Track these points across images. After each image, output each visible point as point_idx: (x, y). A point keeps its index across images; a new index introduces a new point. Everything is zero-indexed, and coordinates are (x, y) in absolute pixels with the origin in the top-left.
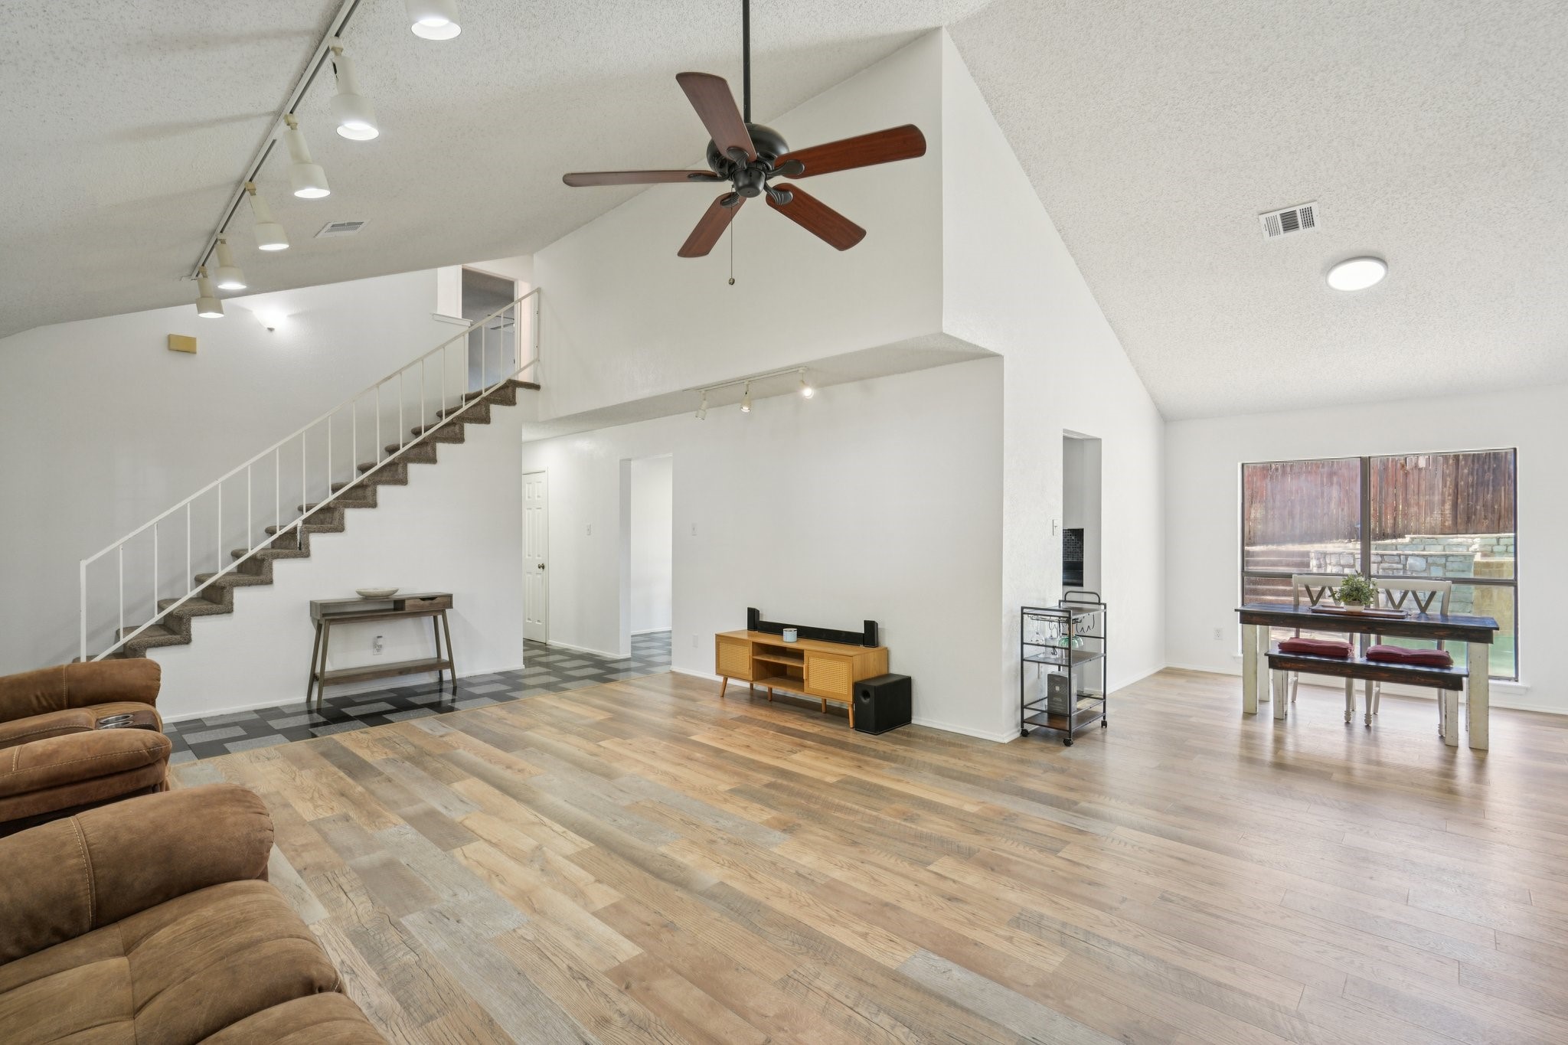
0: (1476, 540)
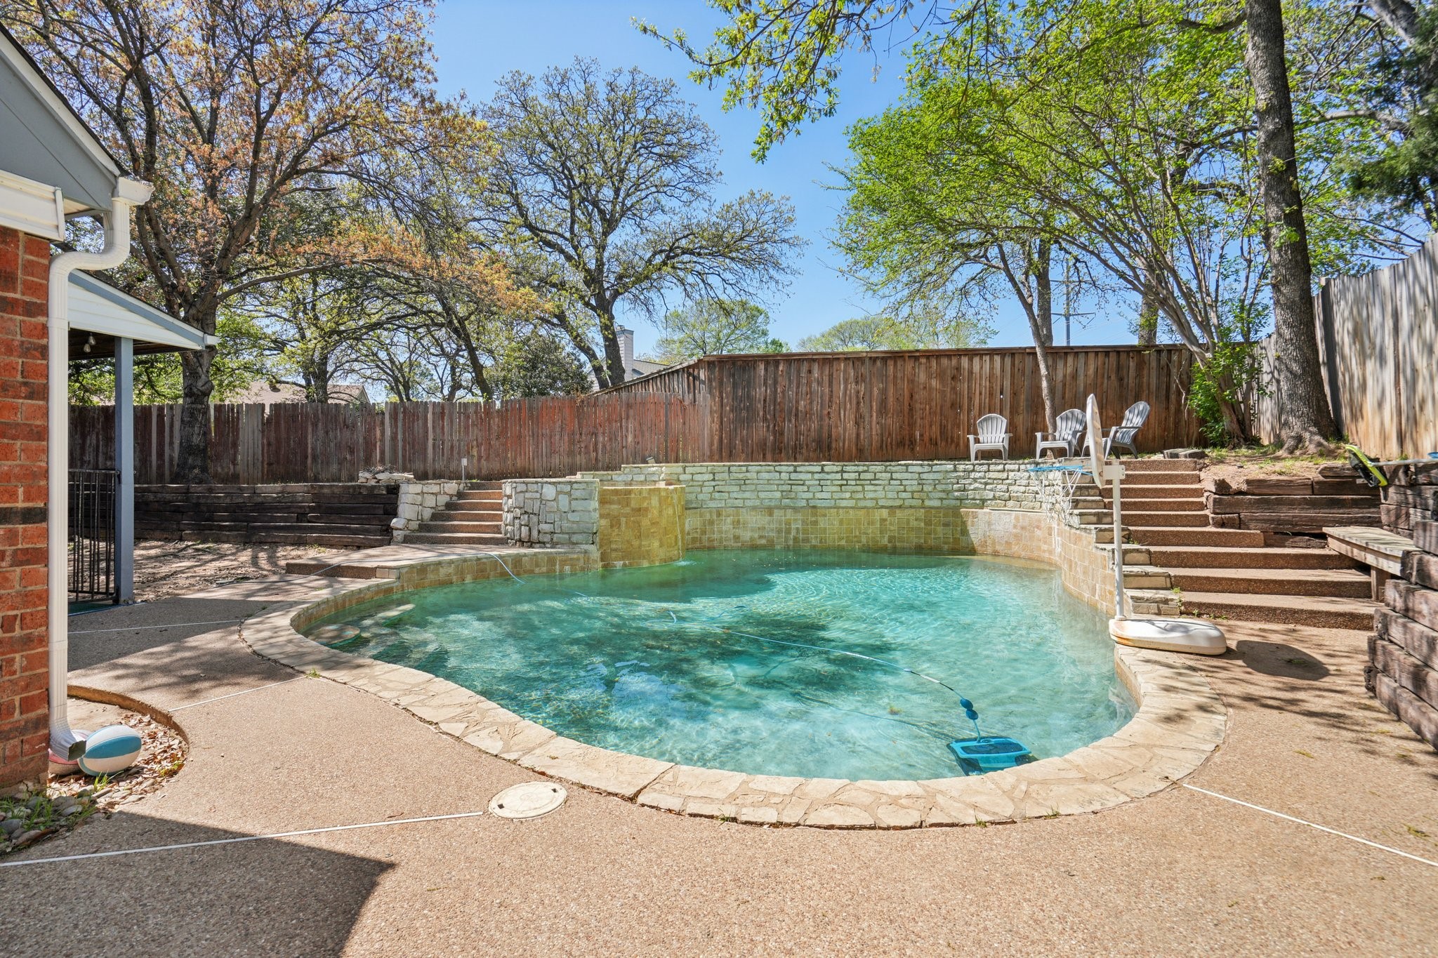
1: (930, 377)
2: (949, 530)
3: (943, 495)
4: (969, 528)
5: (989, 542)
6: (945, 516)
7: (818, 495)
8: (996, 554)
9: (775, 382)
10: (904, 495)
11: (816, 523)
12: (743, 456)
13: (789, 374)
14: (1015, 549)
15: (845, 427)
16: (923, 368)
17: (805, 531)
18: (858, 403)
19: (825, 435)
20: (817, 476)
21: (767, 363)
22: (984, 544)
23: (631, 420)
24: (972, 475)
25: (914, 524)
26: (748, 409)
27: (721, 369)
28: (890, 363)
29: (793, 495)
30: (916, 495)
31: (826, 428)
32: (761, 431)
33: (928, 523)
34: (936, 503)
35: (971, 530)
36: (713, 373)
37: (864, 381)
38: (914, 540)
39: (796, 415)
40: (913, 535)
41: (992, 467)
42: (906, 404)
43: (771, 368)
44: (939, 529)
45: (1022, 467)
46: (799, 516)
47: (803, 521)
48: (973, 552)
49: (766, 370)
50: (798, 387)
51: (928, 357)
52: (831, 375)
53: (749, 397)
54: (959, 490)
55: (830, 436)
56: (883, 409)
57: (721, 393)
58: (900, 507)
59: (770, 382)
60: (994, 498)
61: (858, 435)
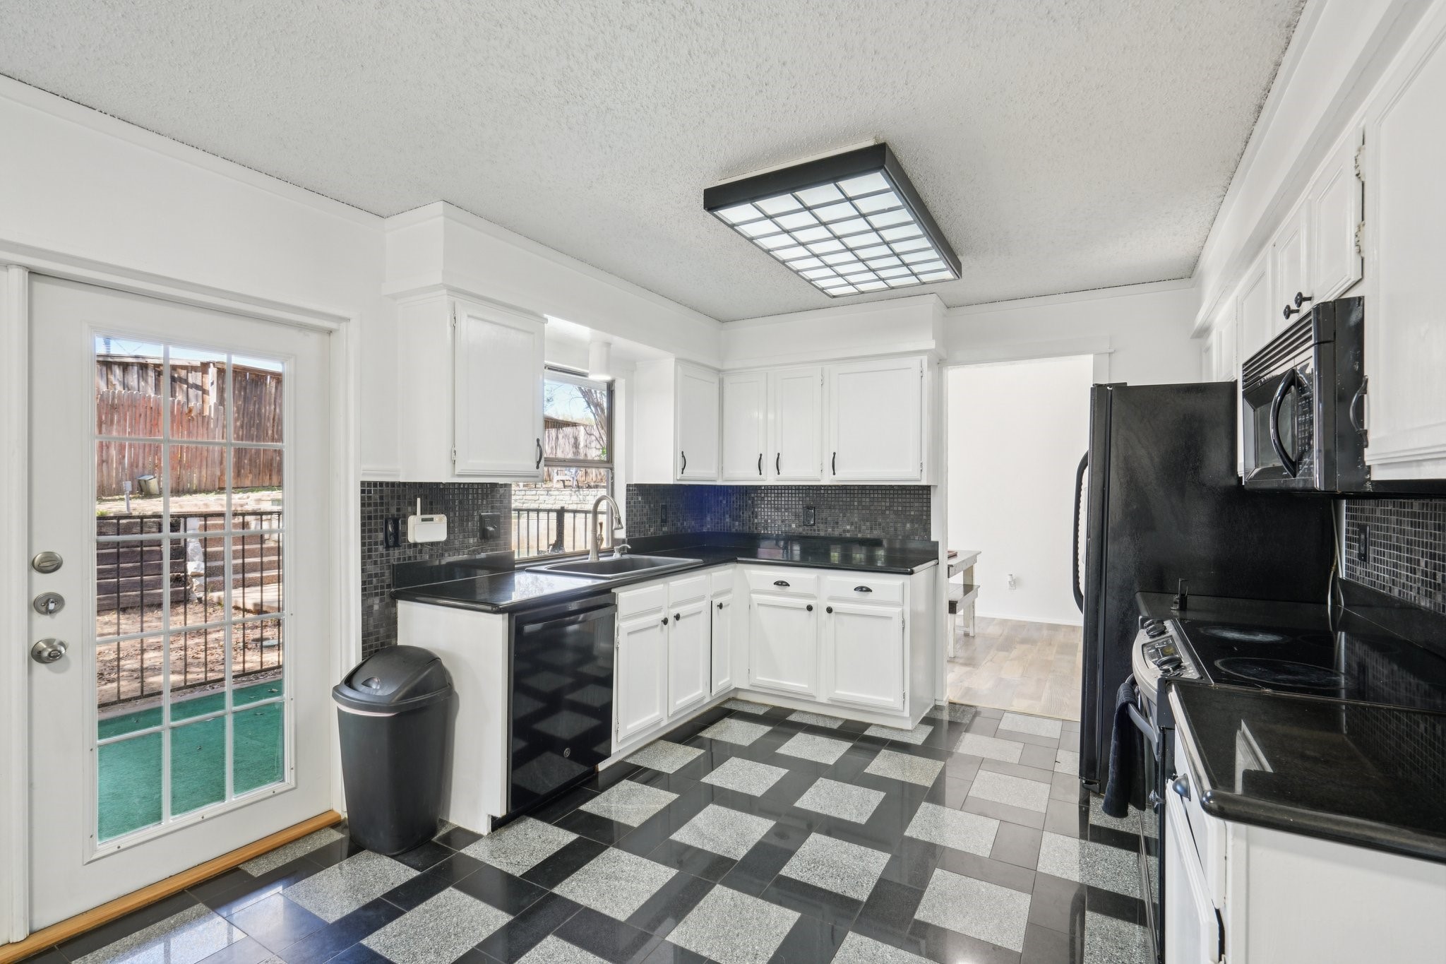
23: (115, 427)
26: (258, 427)
36: (223, 381)
49: (276, 388)
53: (259, 414)
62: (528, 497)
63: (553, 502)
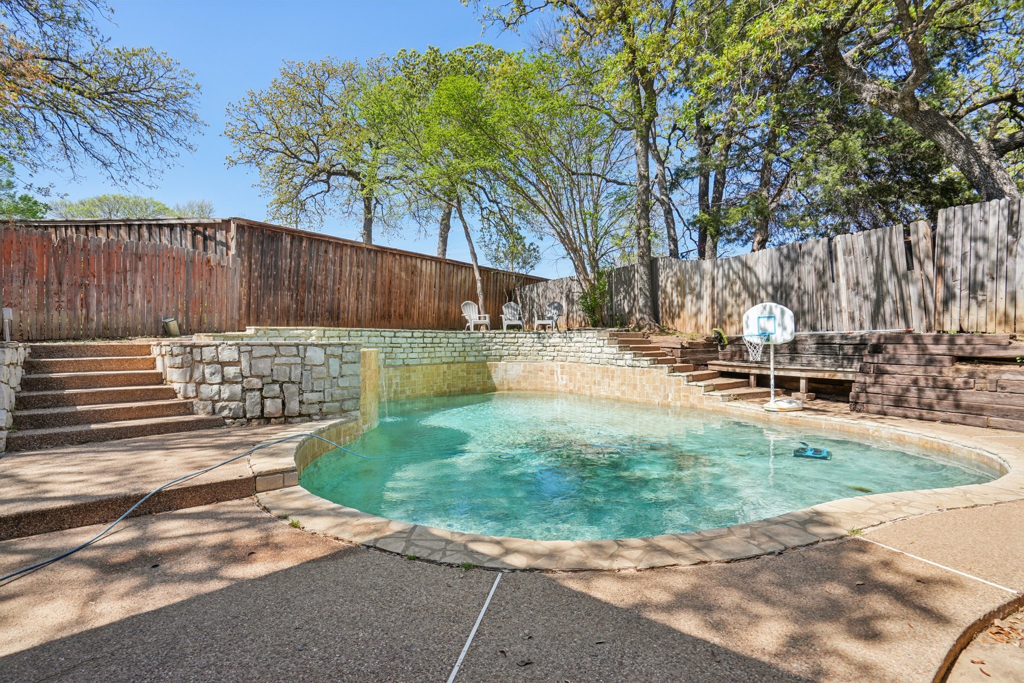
0: (313, 332)
1: (400, 270)
2: (480, 377)
3: (476, 354)
4: (493, 374)
5: (505, 382)
6: (478, 367)
7: (411, 356)
8: (510, 389)
9: (299, 257)
10: (455, 354)
11: (409, 377)
12: (269, 321)
13: (310, 250)
14: (523, 385)
15: (349, 302)
16: (397, 262)
17: (403, 385)
18: (358, 283)
19: (336, 307)
20: (409, 340)
21: (293, 238)
22: (502, 384)
23: (139, 274)
24: (494, 340)
25: (461, 374)
26: (275, 278)
27: (251, 235)
28: (379, 255)
29: (393, 356)
30: (462, 354)
31: (336, 301)
32: (286, 299)
33: (468, 373)
34: (472, 359)
35: (494, 375)
36: (242, 236)
37: (363, 266)
38: (461, 385)
39: (315, 288)
40: (460, 382)
41: (507, 335)
42: (387, 288)
43: (296, 243)
44: (475, 376)
45: (528, 335)
46: (398, 373)
47: (401, 377)
48: (495, 389)
49: (291, 244)
50: (317, 264)
51: (400, 255)
52: (341, 258)
53: (276, 266)
54: (486, 350)
55: (339, 307)
56: (374, 291)
57: (250, 258)
58: (453, 363)
59: (294, 255)
60: (509, 355)
61: (358, 308)
62: (507, 340)
63: (530, 345)
